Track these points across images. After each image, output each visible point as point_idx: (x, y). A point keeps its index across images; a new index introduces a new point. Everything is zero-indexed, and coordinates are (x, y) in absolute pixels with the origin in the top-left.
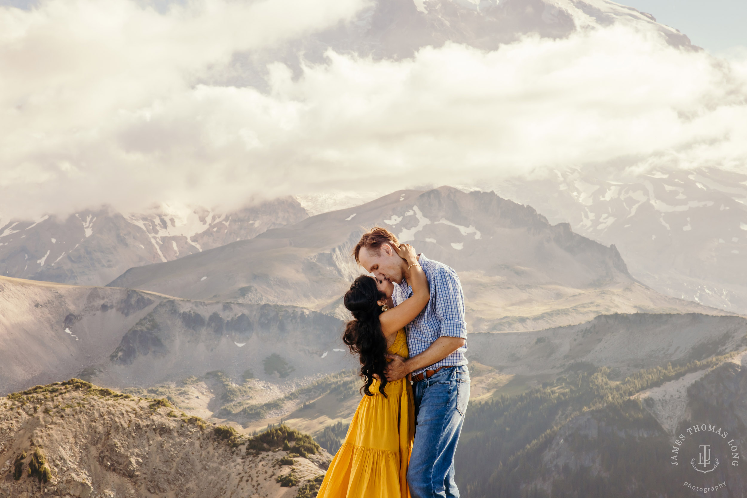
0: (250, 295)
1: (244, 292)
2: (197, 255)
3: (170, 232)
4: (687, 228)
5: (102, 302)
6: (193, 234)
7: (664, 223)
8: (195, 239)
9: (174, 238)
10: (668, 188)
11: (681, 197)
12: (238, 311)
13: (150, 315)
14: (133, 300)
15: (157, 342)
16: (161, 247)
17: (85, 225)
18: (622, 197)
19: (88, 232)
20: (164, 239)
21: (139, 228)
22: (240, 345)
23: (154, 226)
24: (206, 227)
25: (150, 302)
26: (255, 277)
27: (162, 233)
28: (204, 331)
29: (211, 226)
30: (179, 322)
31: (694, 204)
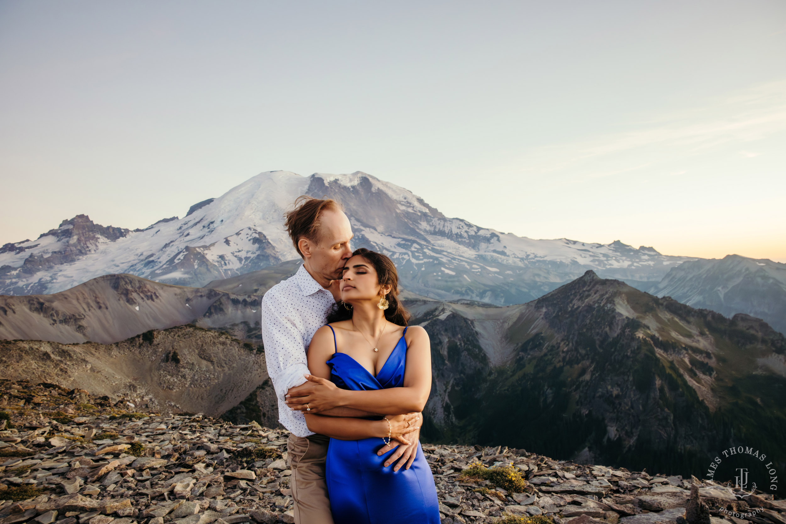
0: (258, 292)
1: (256, 291)
2: (238, 276)
3: (228, 267)
4: (423, 269)
5: (200, 294)
6: (236, 268)
7: (415, 267)
8: (237, 270)
9: (229, 270)
10: (417, 254)
11: (421, 258)
12: (253, 298)
13: (219, 299)
14: (213, 293)
15: (221, 310)
16: (224, 273)
17: (195, 264)
18: (400, 257)
19: (196, 267)
20: (225, 270)
21: (216, 266)
22: (254, 311)
23: (222, 265)
24: (242, 265)
25: (219, 294)
26: (261, 285)
27: (225, 267)
28: (240, 306)
29: (244, 265)
30: (230, 302)
31: (426, 260)
